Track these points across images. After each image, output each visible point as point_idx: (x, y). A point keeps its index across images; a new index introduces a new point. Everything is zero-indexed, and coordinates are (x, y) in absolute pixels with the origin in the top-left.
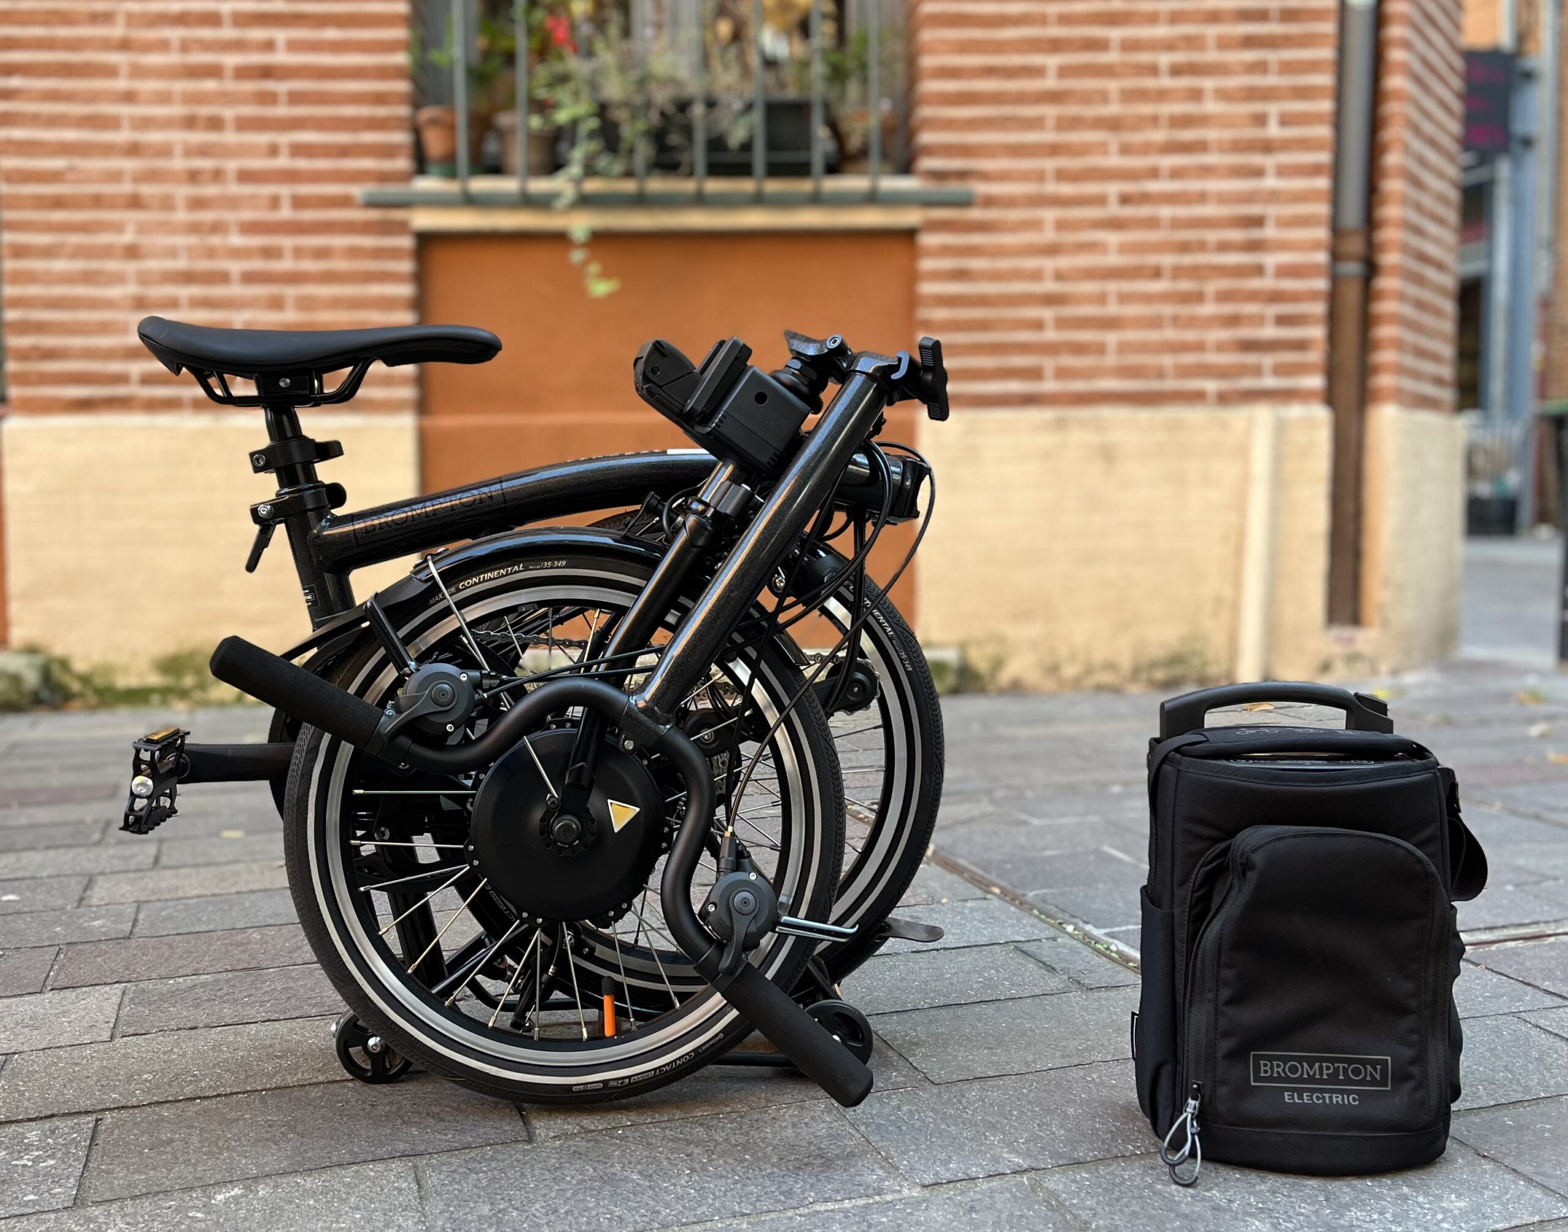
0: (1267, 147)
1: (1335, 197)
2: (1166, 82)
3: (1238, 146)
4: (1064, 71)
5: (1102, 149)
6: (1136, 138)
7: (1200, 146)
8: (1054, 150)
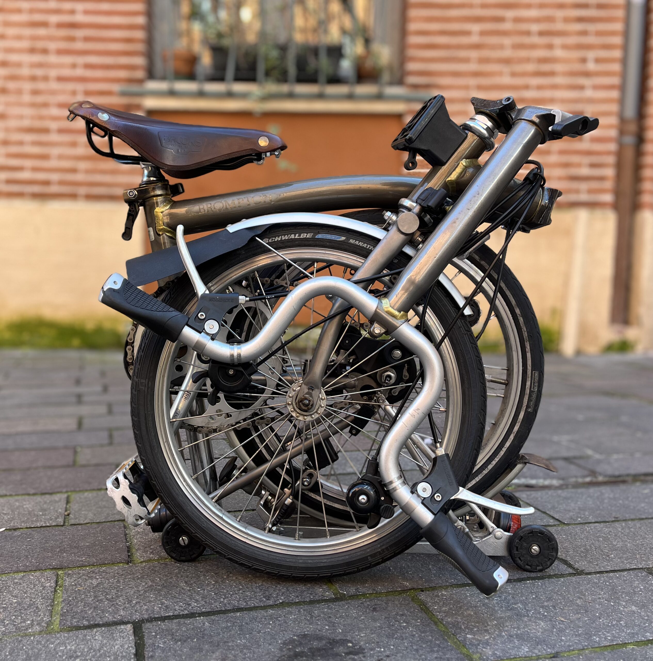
0: (587, 74)
1: (621, 101)
2: (536, 40)
3: (572, 74)
4: (483, 33)
5: (500, 74)
6: (519, 68)
7: (552, 74)
8: (476, 74)
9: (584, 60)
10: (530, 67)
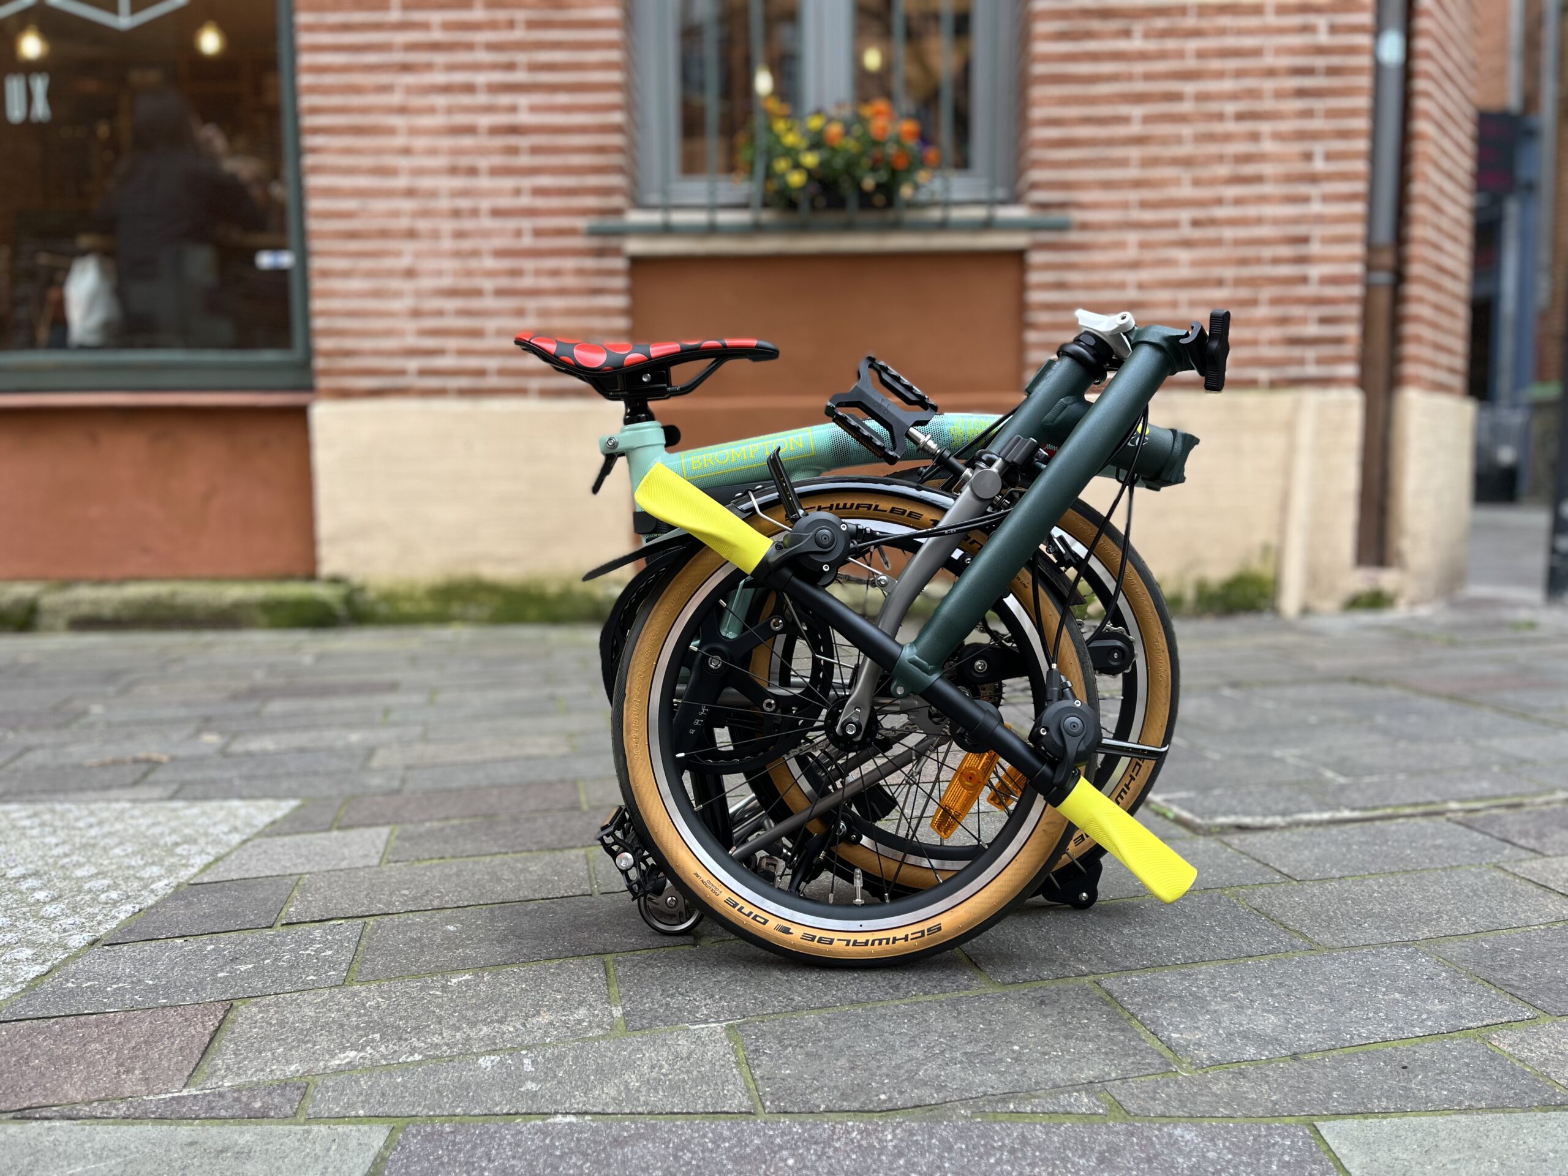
0: (1313, 179)
1: (1370, 219)
2: (1231, 126)
3: (1289, 179)
4: (1147, 120)
5: (1177, 182)
6: (1205, 173)
7: (1258, 179)
8: (1138, 184)
9: (1308, 157)
10: (1223, 170)
